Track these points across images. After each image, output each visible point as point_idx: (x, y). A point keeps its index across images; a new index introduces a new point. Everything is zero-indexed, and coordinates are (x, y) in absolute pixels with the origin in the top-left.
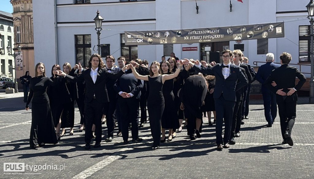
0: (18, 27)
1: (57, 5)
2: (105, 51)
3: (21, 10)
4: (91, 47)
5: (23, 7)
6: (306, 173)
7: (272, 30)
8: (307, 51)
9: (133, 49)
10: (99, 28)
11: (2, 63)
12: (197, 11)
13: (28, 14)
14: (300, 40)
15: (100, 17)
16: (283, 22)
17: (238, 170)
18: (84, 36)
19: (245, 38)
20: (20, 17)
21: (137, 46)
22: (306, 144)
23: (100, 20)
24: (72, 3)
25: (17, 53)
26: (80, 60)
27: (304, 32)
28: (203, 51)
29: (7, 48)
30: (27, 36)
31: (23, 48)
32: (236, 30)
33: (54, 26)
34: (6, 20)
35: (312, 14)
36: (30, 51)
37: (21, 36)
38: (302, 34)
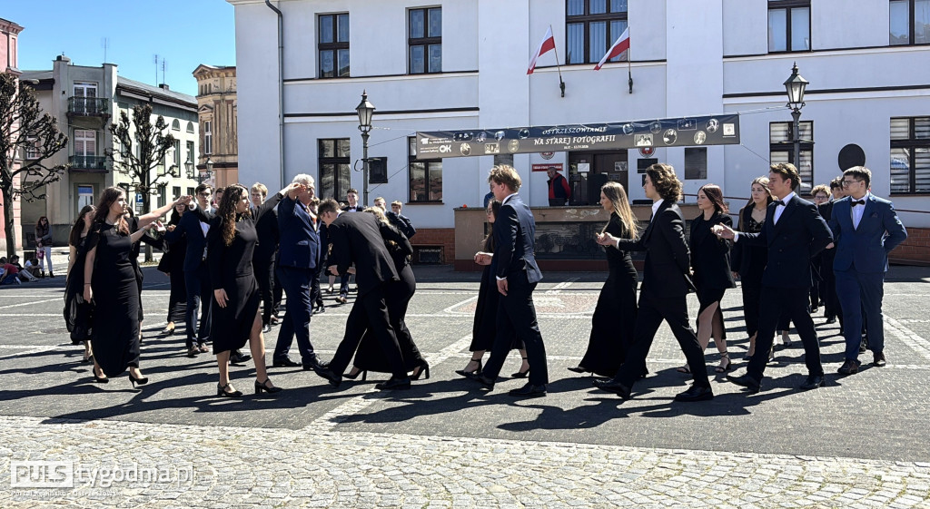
0: (207, 123)
1: (284, 81)
2: (378, 171)
3: (213, 89)
4: (349, 163)
5: (218, 84)
6: (785, 422)
7: (715, 127)
9: (433, 167)
10: (366, 125)
11: (174, 194)
12: (563, 93)
13: (228, 98)
14: (771, 151)
15: (368, 105)
16: (735, 113)
18: (336, 140)
19: (658, 142)
20: (211, 104)
21: (439, 160)
23: (367, 109)
24: (314, 76)
25: (204, 173)
26: (328, 188)
27: (780, 135)
28: (575, 172)
29: (186, 163)
30: (224, 142)
31: (216, 165)
32: (643, 128)
33: (278, 121)
34: (185, 110)
35: (796, 99)
36: (230, 171)
37: (214, 141)
38: (776, 140)
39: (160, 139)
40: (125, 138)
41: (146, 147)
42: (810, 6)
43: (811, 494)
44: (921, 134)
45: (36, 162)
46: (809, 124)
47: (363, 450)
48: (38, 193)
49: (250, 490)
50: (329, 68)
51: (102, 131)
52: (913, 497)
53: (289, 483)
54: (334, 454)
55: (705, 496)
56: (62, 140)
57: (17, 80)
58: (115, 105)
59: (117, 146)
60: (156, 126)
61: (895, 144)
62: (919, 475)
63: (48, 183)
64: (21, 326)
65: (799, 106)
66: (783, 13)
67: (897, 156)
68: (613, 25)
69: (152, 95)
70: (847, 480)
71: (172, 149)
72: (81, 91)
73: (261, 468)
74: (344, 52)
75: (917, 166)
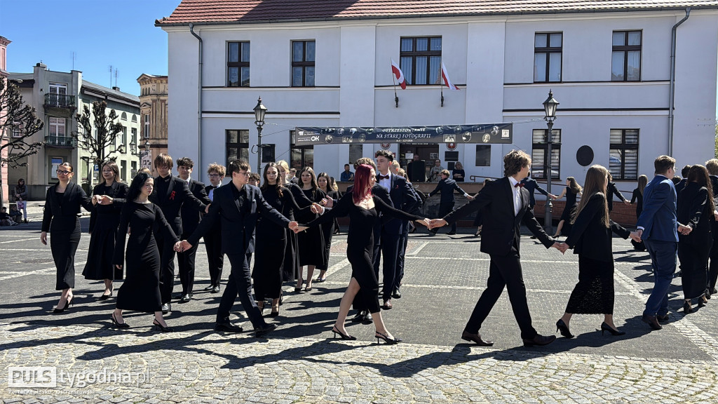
0: (146, 116)
1: (203, 87)
2: (268, 154)
3: (152, 92)
4: (248, 147)
5: (155, 88)
7: (497, 132)
8: (542, 165)
9: (308, 152)
10: (260, 121)
12: (397, 104)
13: (162, 98)
14: (533, 148)
15: (262, 107)
16: (510, 122)
17: (443, 322)
18: (239, 131)
19: (459, 140)
20: (150, 102)
21: (311, 147)
22: (537, 291)
23: (262, 110)
24: (224, 85)
25: (143, 151)
27: (539, 138)
28: (404, 158)
29: (130, 144)
30: (159, 129)
31: (152, 146)
32: (448, 131)
33: (197, 116)
34: (131, 106)
35: (550, 114)
36: (163, 150)
37: (151, 129)
38: (536, 141)
39: (112, 126)
40: (86, 124)
41: (102, 131)
42: (562, 52)
43: (550, 377)
44: (629, 140)
45: (20, 140)
46: (558, 131)
47: (251, 347)
48: (21, 162)
49: (170, 375)
50: (235, 80)
51: (70, 119)
52: (613, 379)
53: (197, 370)
54: (230, 350)
55: (481, 378)
56: (40, 125)
57: (5, 79)
58: (80, 101)
59: (81, 130)
60: (110, 117)
61: (613, 146)
62: (618, 364)
63: (28, 154)
64: (5, 258)
65: (552, 119)
66: (544, 55)
67: (614, 154)
68: (432, 59)
69: (107, 95)
70: (573, 367)
71: (121, 133)
72: (55, 90)
73: (178, 360)
74: (246, 69)
75: (626, 161)
